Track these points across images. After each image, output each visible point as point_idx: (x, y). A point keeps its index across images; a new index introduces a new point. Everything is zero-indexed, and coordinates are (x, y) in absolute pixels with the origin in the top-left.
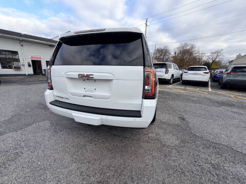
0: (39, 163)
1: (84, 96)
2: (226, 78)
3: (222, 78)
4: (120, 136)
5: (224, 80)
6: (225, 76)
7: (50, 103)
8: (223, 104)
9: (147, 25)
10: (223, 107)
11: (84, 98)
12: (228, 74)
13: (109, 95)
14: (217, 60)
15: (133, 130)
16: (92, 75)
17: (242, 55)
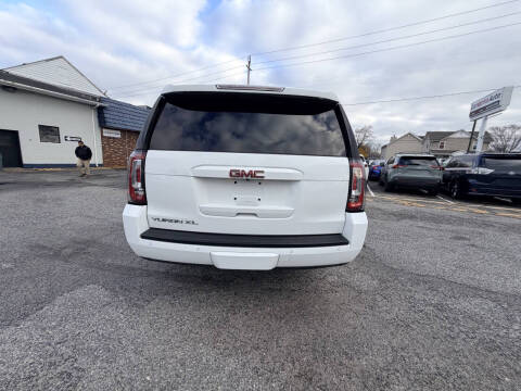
0: (148, 378)
1: (238, 214)
2: (392, 174)
3: (386, 175)
4: (280, 290)
5: (390, 178)
6: (390, 171)
7: (144, 236)
8: (401, 216)
9: (249, 69)
10: (404, 221)
11: (238, 217)
12: (394, 167)
13: (288, 208)
14: (365, 143)
15: (301, 271)
16: (262, 172)
17: (398, 137)
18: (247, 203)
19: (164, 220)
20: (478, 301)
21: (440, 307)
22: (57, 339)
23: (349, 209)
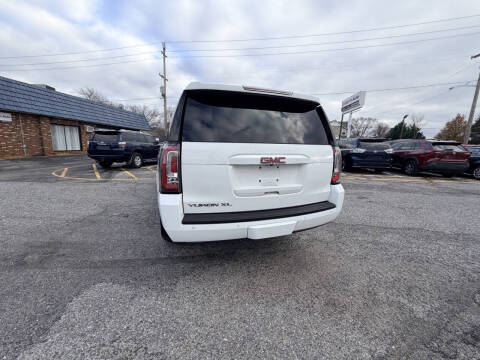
1: (266, 193)
7: (184, 222)
13: (299, 185)
16: (284, 158)
18: (270, 184)
19: (200, 205)
20: (390, 235)
21: (376, 243)
22: (107, 338)
23: (333, 183)
